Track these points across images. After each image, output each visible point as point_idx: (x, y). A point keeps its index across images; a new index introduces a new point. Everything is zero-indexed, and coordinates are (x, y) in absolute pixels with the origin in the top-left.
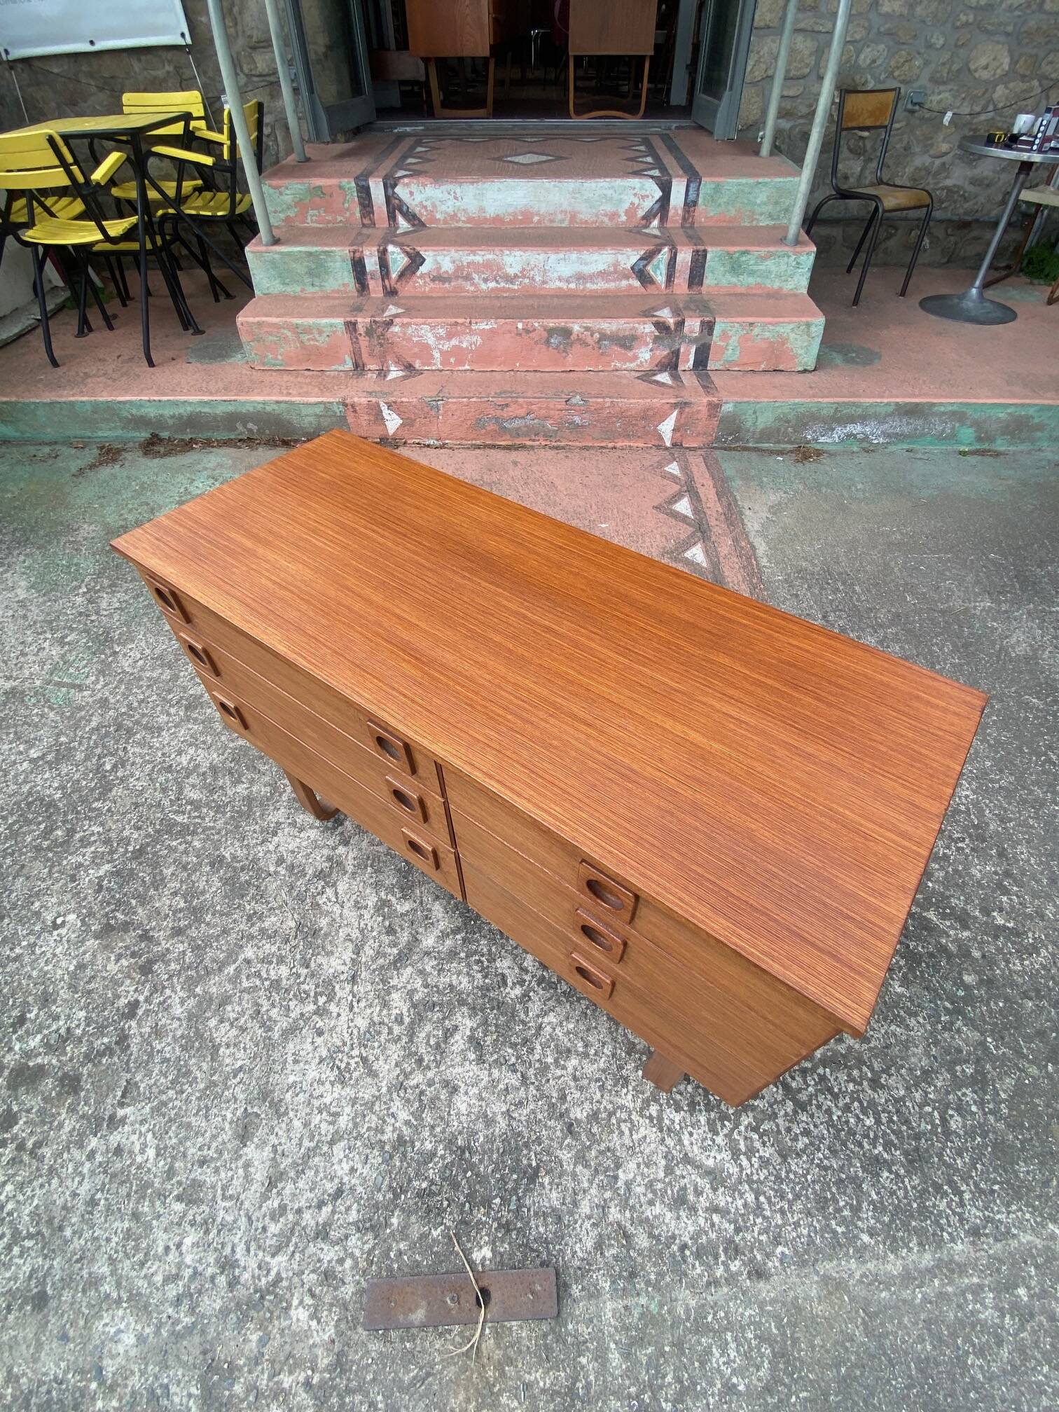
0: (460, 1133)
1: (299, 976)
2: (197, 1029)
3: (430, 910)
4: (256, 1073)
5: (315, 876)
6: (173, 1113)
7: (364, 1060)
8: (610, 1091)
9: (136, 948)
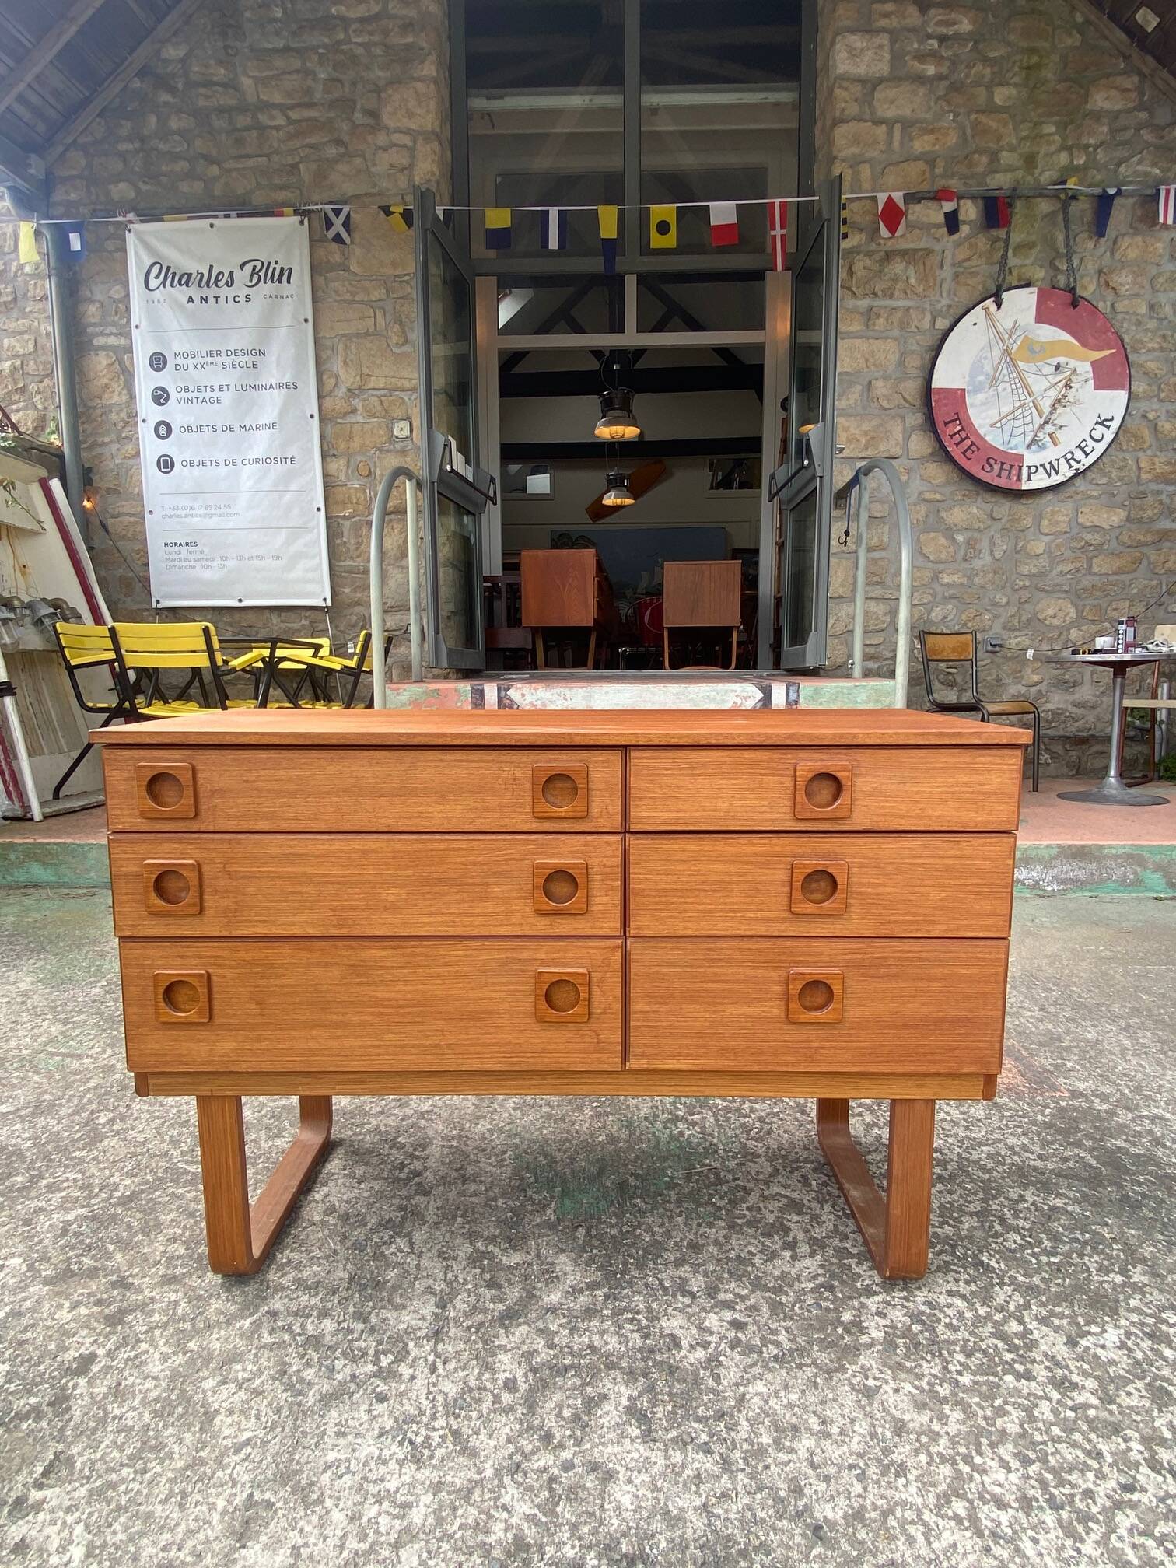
0: (624, 1535)
1: (351, 1332)
2: (183, 1391)
3: (553, 1264)
4: (274, 1447)
5: (380, 1224)
6: (124, 1500)
7: (456, 1433)
8: (878, 1482)
9: (105, 1296)
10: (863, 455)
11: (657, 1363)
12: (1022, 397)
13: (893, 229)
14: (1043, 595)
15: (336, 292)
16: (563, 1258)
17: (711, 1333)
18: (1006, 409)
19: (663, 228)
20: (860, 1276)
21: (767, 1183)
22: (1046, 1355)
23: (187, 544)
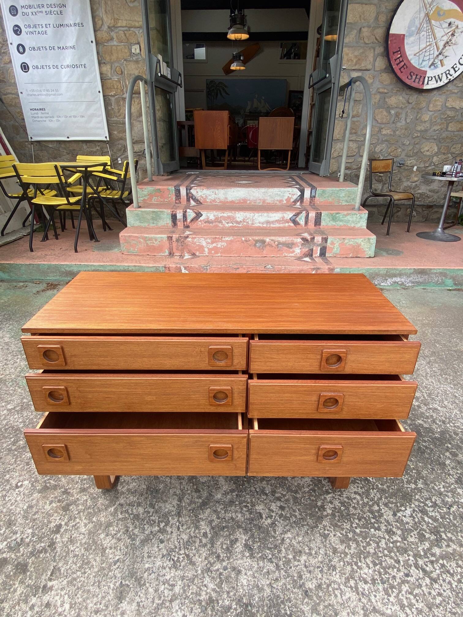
0: (244, 596)
1: (149, 512)
2: (94, 539)
4: (127, 562)
6: (79, 584)
7: (188, 556)
8: (326, 573)
9: (61, 498)
10: (354, 68)
11: (255, 525)
12: (431, 40)
14: (424, 140)
17: (273, 512)
18: (423, 46)
20: (324, 485)
22: (385, 519)
23: (40, 109)
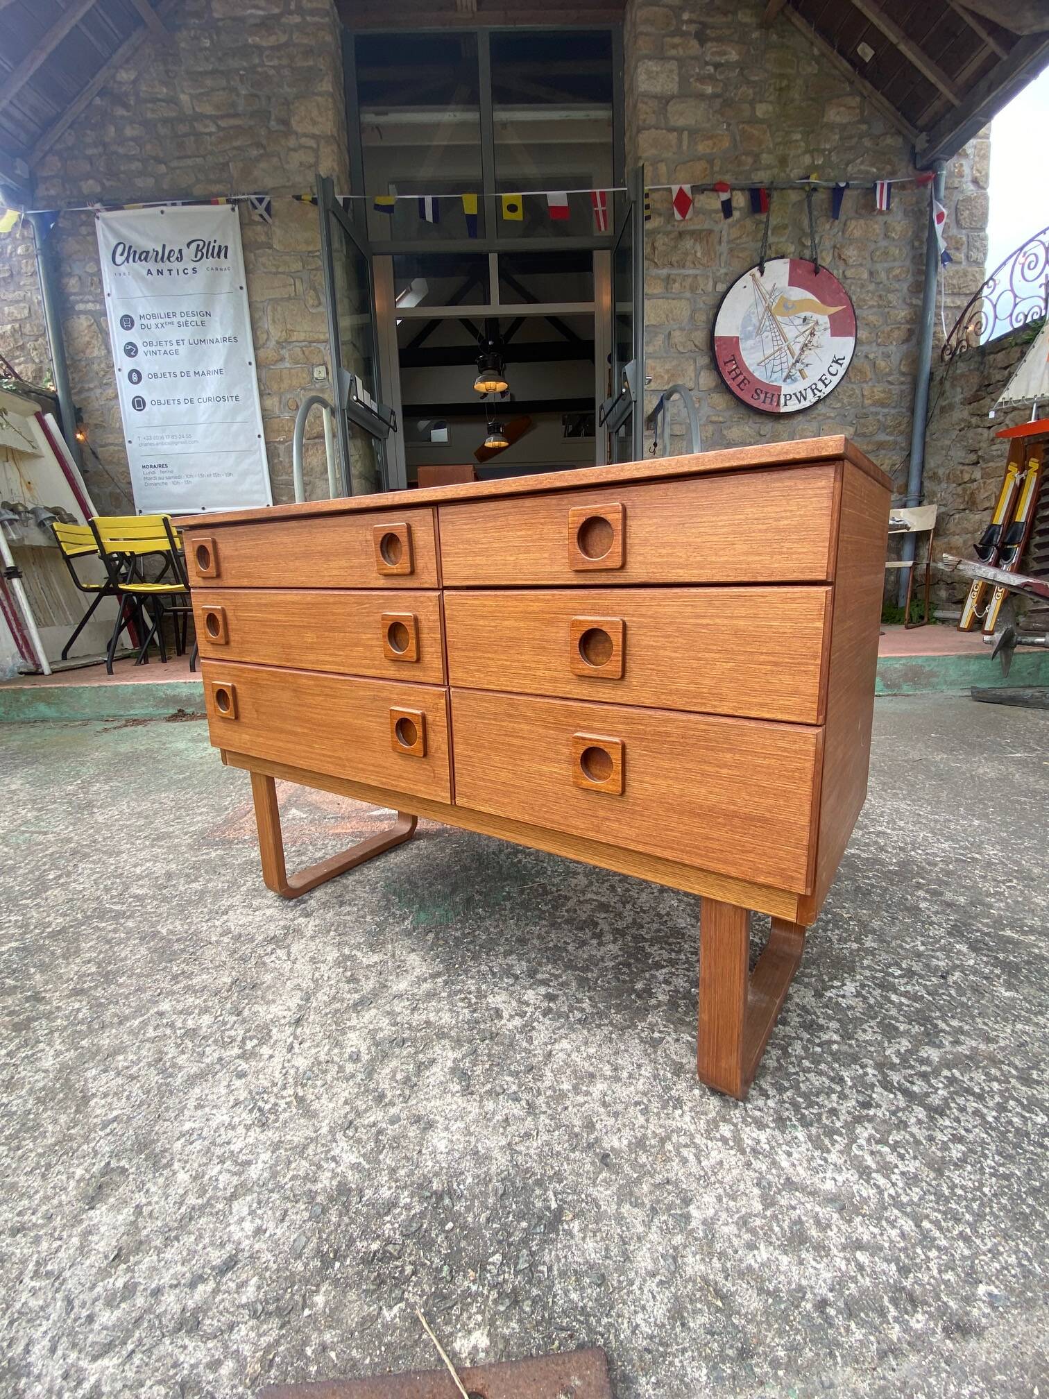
1: (225, 1023)
3: (404, 961)
4: (137, 1122)
5: (266, 941)
7: (300, 1100)
8: (658, 1114)
10: (666, 388)
11: (480, 1032)
12: (780, 343)
13: (683, 213)
15: (264, 265)
16: (413, 956)
17: (528, 1004)
18: (769, 352)
19: (512, 208)
21: (583, 892)
22: (797, 1005)
23: (160, 466)
